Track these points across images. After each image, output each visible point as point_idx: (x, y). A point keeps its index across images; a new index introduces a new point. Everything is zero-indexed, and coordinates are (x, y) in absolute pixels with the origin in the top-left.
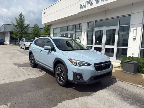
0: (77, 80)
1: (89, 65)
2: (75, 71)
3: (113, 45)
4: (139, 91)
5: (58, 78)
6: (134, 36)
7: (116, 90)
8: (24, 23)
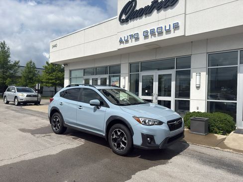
0: (148, 144)
1: (160, 123)
2: (145, 132)
3: (169, 95)
4: (219, 154)
5: (114, 145)
6: (198, 83)
7: (192, 155)
8: (9, 59)
